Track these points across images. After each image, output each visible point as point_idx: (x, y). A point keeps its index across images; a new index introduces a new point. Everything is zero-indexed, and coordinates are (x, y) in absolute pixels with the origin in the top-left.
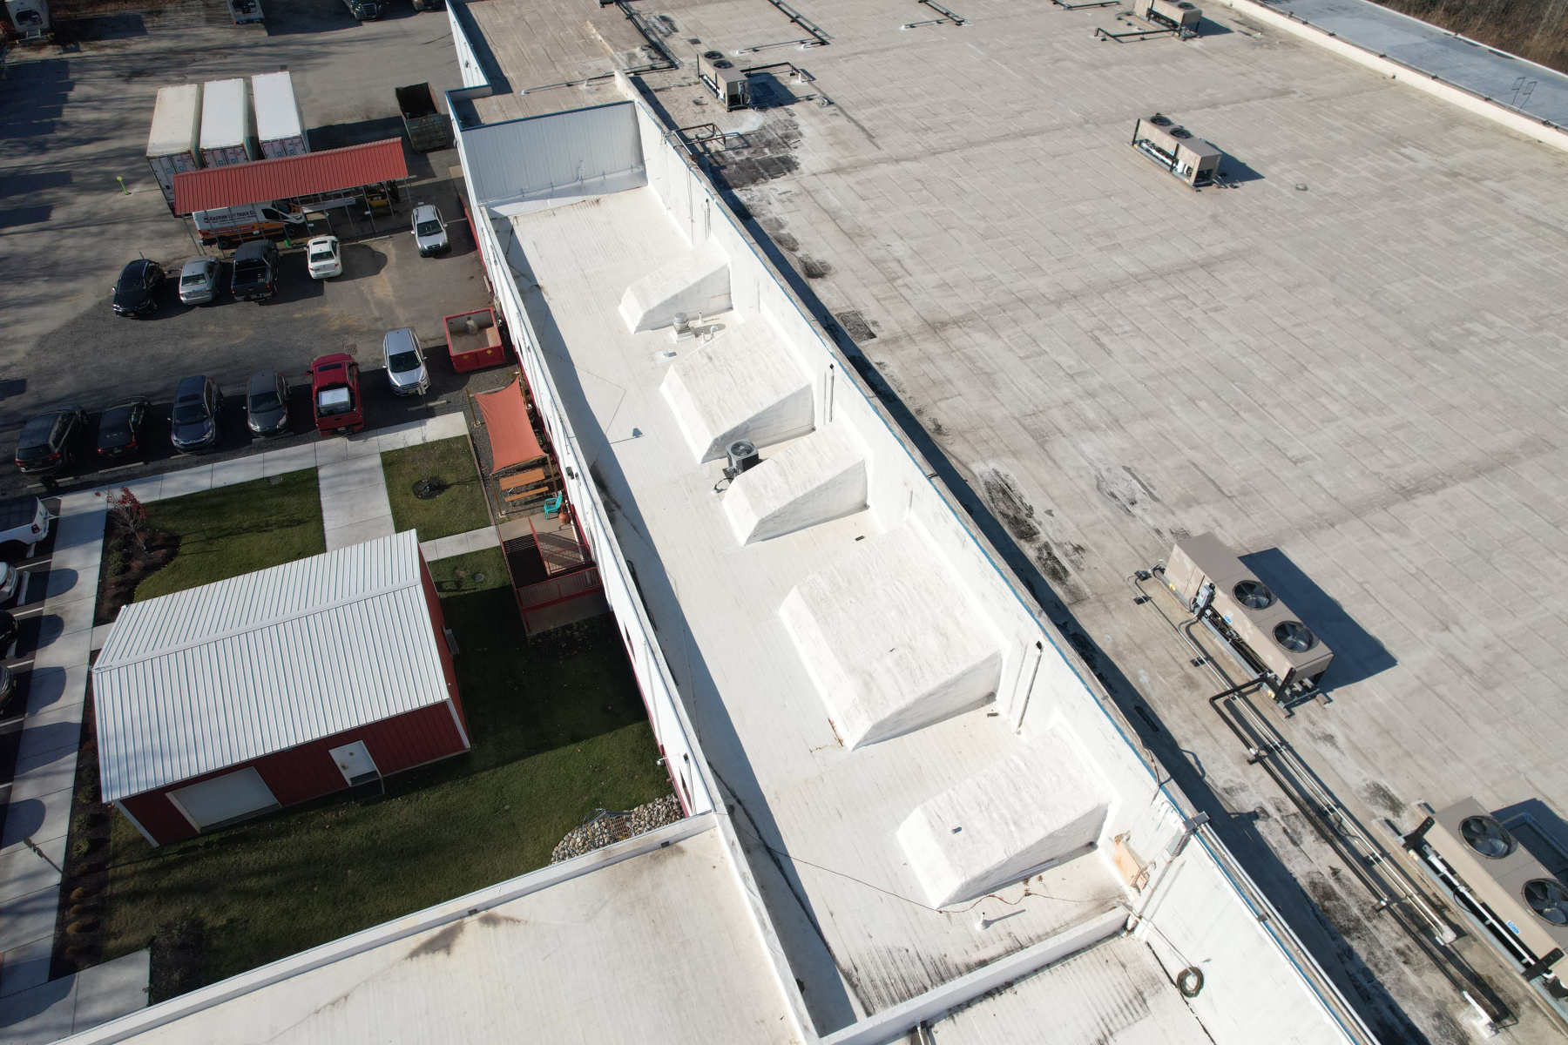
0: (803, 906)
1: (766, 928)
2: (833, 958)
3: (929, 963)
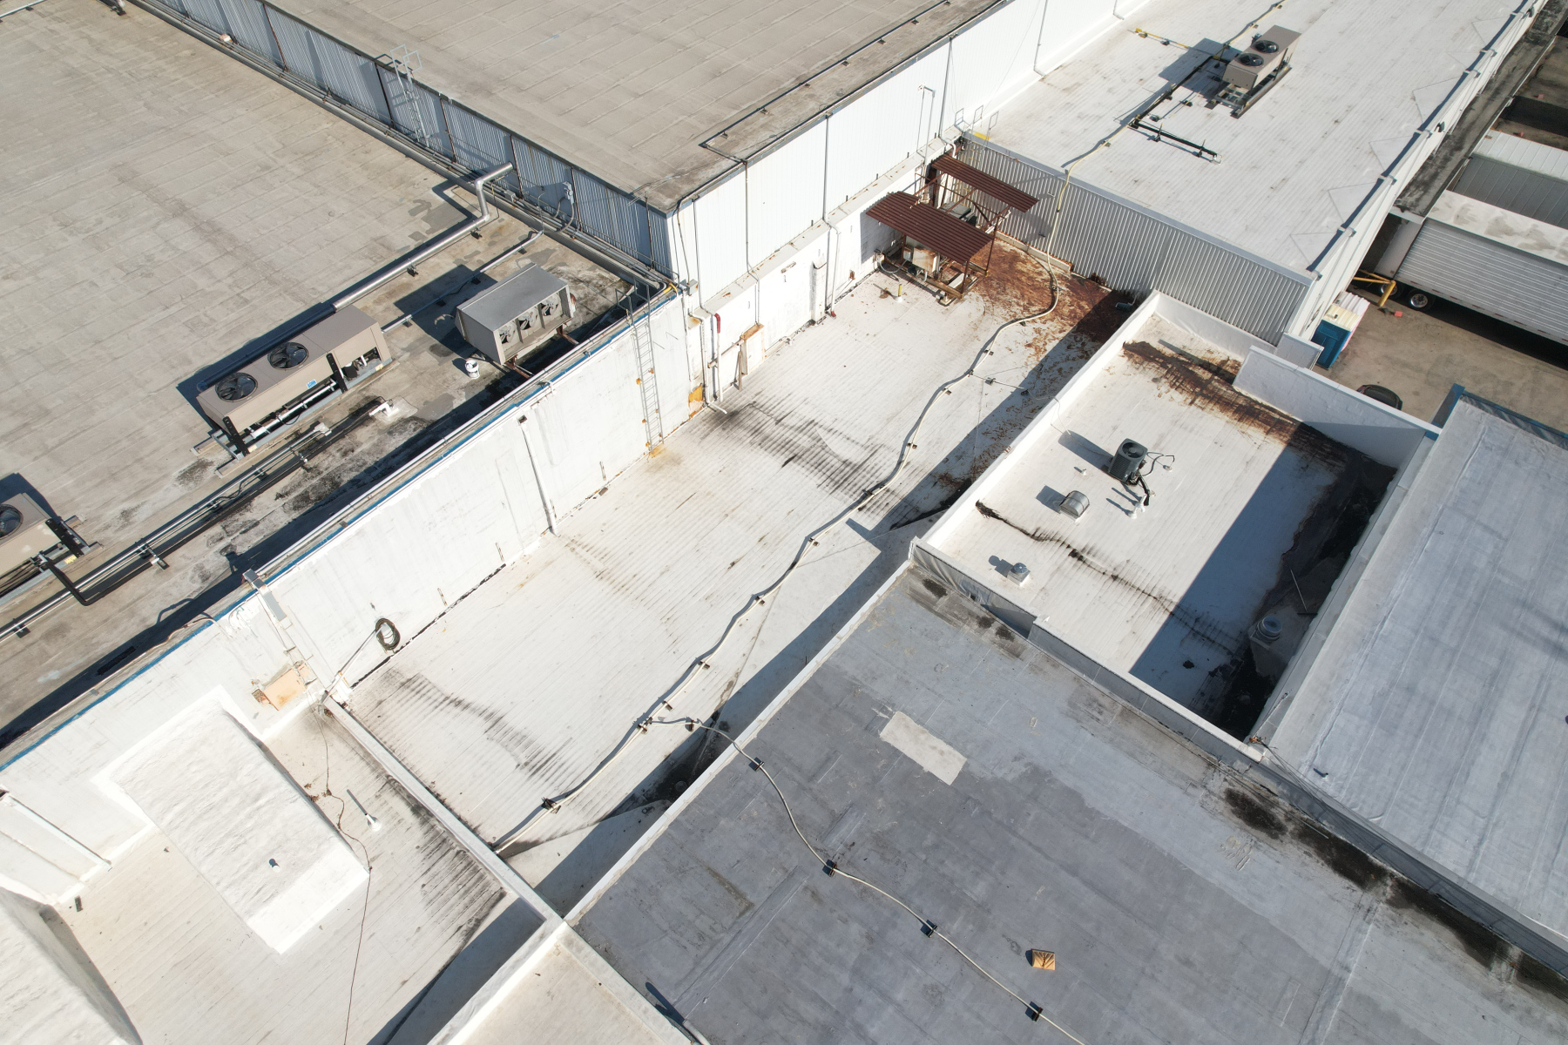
0: (402, 1022)
3: (431, 859)
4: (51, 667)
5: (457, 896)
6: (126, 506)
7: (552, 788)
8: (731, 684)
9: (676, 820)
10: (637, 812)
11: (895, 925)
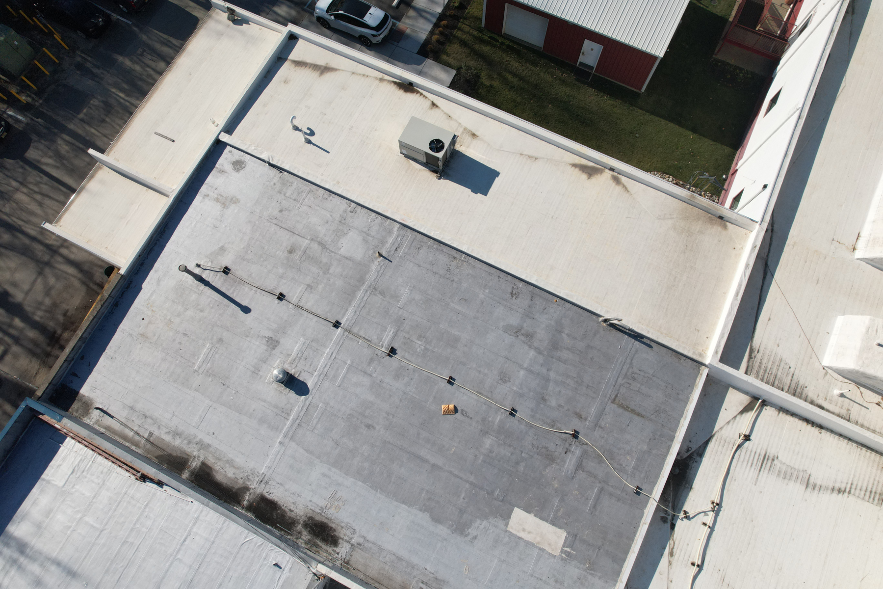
0: (759, 304)
1: (737, 296)
2: (752, 337)
3: (795, 382)
10: (694, 447)
11: (532, 410)
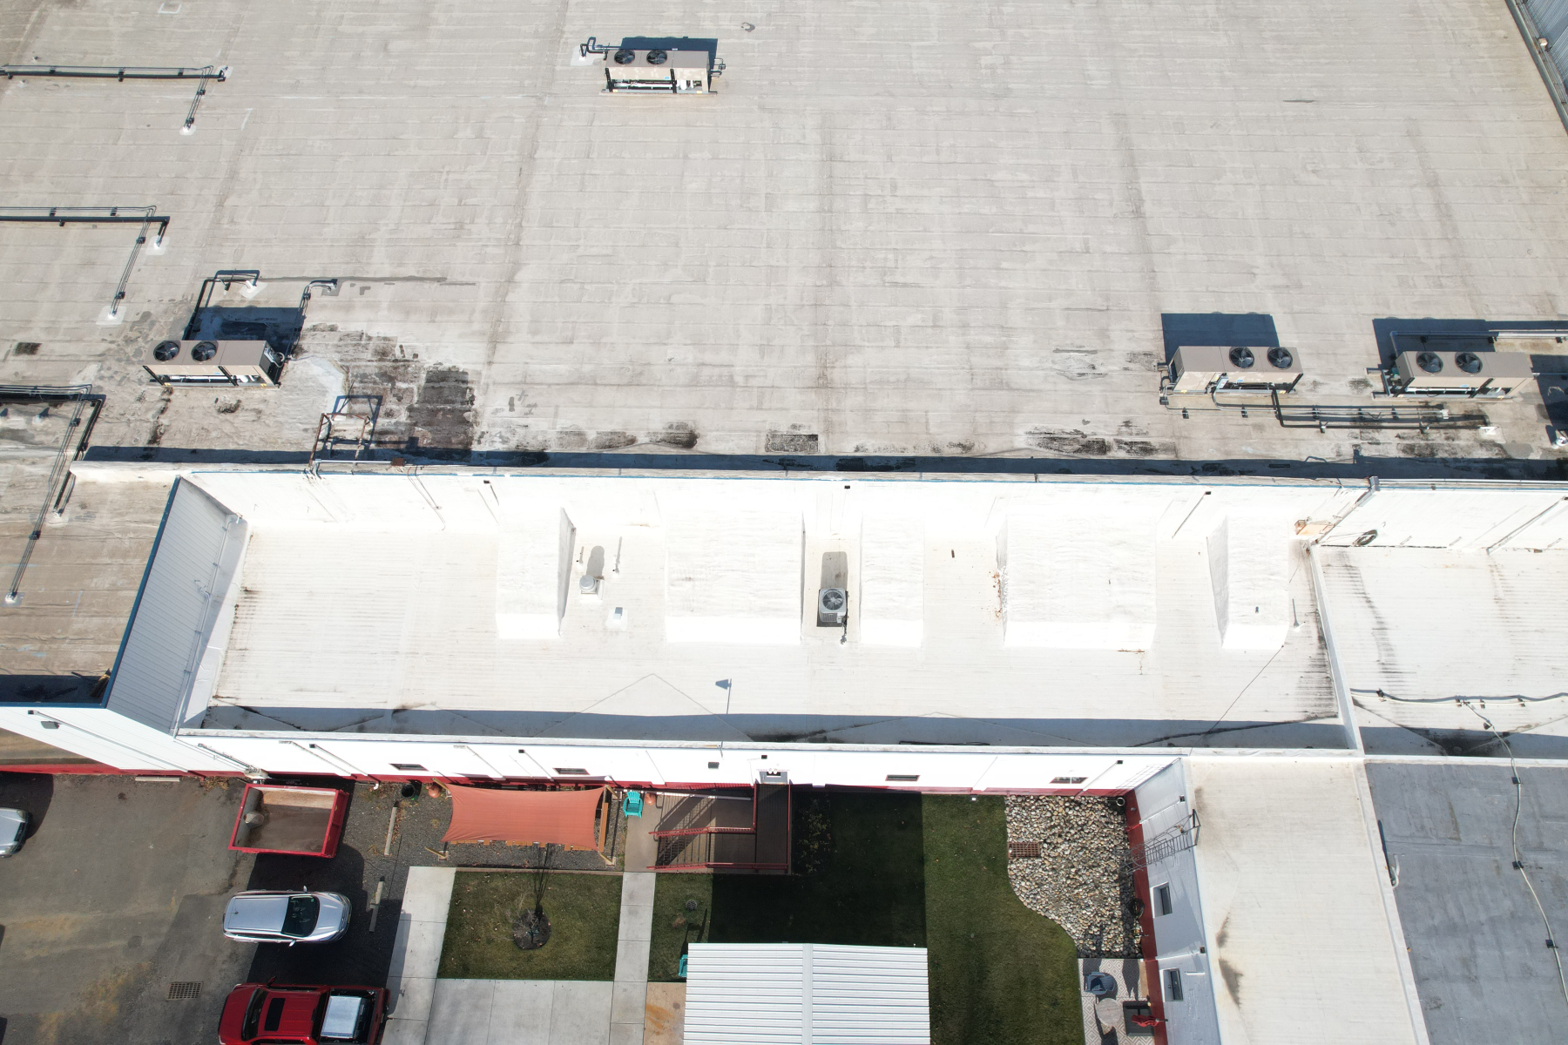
2: (1295, 723)
3: (1313, 668)
4: (1250, 445)
5: (1314, 697)
6: (1318, 379)
7: (1388, 688)
8: (1529, 727)
9: (1450, 766)
10: (1424, 740)
11: (1532, 924)
